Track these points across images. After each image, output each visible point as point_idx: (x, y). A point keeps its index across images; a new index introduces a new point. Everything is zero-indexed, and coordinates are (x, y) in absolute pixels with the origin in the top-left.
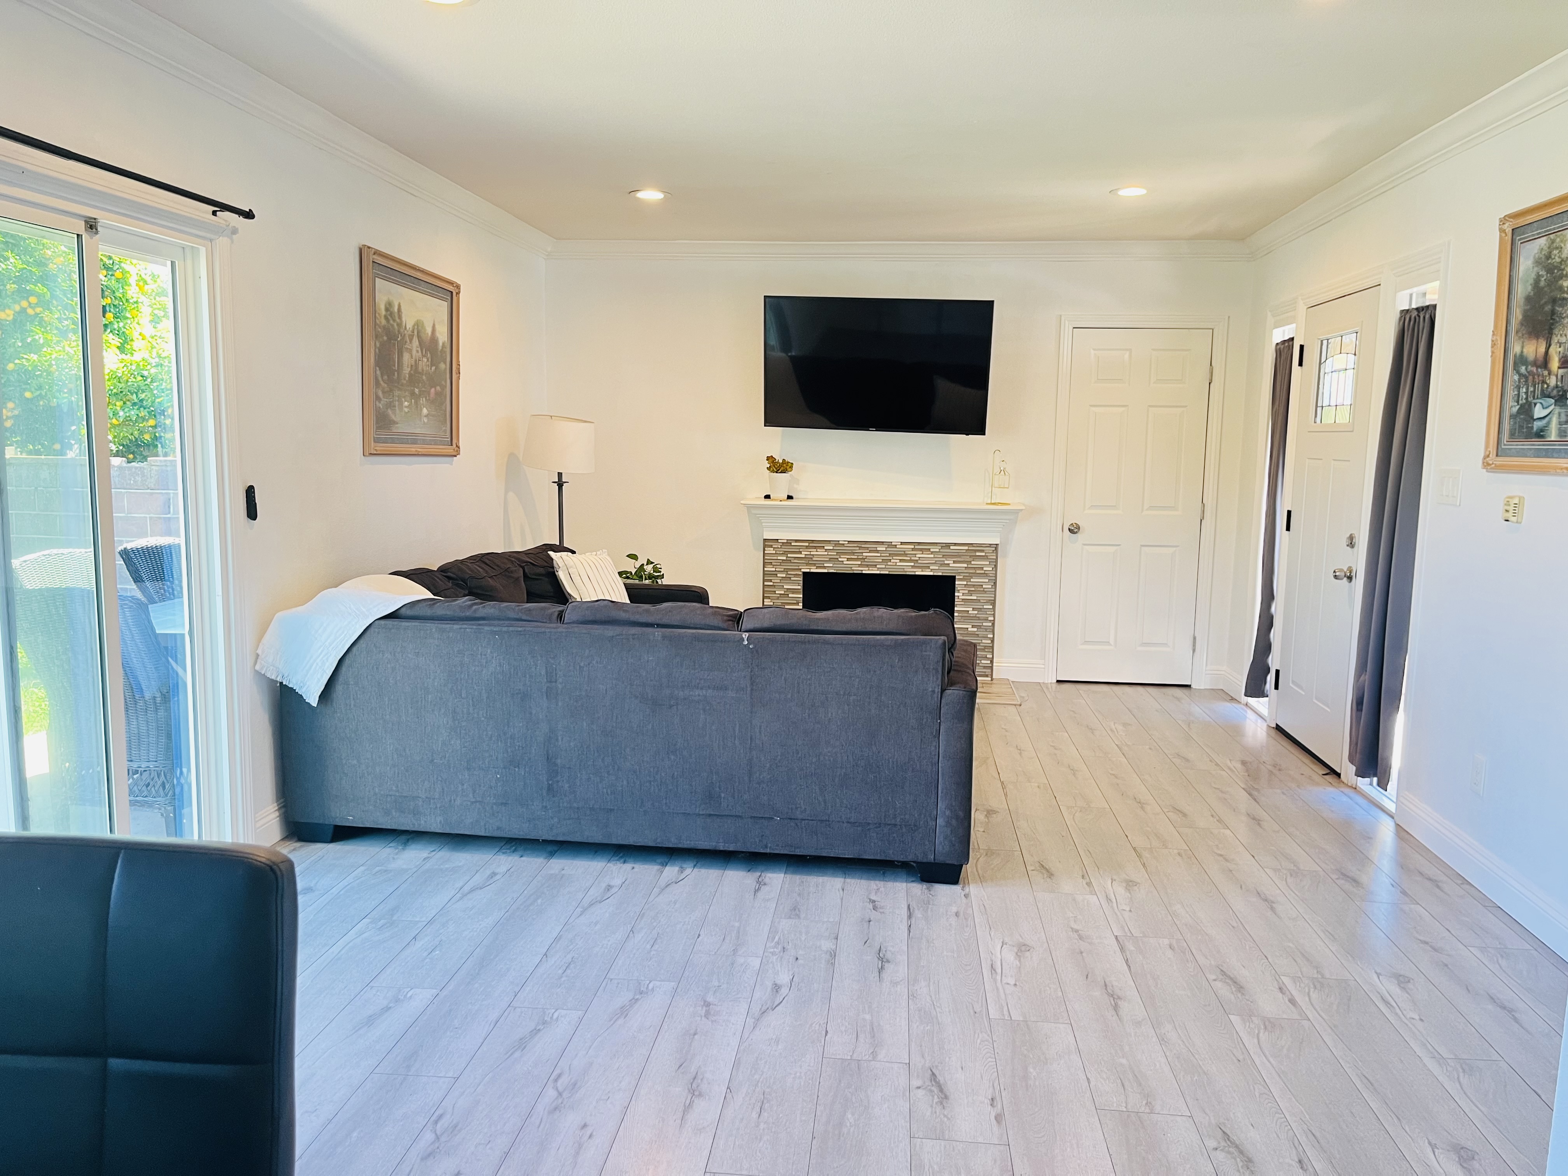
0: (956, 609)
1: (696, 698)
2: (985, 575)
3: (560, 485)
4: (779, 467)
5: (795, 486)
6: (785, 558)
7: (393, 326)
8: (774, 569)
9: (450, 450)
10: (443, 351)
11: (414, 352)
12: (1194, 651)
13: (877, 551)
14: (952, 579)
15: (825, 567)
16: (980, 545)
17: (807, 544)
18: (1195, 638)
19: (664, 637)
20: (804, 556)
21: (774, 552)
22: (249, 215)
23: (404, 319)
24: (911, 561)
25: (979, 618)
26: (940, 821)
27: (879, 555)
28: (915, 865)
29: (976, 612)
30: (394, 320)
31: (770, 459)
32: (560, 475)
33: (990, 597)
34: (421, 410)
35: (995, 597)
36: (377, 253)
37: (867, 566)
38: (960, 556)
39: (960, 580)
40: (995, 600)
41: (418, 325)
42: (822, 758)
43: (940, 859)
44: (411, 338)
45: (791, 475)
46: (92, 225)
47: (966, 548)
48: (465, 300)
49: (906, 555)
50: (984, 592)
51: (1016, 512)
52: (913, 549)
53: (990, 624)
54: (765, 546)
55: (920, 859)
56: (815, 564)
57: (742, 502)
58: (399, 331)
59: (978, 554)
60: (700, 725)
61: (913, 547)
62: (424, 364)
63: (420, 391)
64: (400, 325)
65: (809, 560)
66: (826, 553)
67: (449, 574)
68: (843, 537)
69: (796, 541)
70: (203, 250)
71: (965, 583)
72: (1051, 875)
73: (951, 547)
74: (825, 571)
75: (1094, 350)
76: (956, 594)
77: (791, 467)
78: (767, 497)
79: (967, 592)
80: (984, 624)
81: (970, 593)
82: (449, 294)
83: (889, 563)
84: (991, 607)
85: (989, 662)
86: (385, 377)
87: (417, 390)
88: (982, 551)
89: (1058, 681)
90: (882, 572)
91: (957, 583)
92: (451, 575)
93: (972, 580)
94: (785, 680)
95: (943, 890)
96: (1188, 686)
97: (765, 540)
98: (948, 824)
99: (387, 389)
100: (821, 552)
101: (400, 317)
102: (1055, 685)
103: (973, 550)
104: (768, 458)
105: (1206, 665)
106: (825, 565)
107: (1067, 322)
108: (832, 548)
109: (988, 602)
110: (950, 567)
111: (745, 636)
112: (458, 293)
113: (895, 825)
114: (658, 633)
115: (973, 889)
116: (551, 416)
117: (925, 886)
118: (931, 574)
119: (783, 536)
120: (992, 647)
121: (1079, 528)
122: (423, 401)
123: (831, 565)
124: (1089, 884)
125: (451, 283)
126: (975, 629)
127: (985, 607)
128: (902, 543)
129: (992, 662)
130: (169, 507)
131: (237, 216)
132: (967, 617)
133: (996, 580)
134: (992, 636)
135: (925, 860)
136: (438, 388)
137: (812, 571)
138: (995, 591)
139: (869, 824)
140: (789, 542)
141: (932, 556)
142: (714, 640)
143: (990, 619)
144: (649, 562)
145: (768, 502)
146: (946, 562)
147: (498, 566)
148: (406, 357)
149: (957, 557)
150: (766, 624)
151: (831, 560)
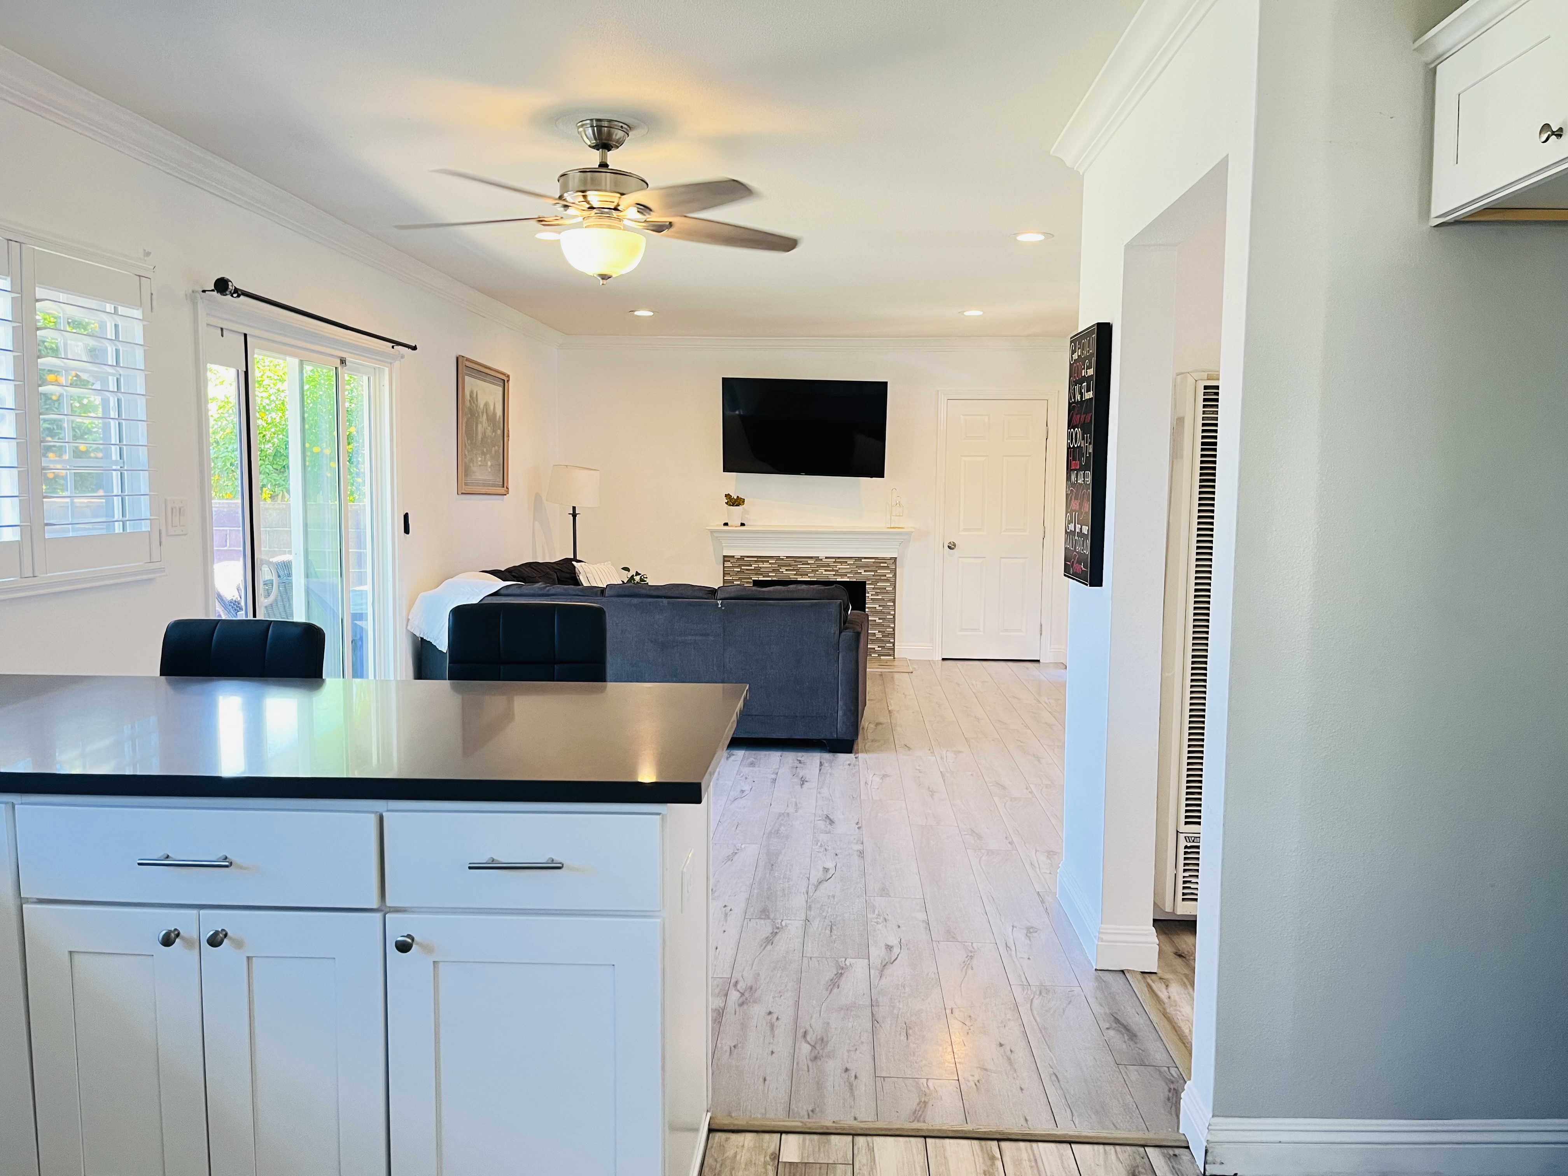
0: (867, 606)
1: (689, 642)
2: (887, 580)
3: (574, 515)
4: (734, 502)
5: (746, 516)
6: (739, 570)
7: (473, 407)
8: (731, 578)
9: (503, 491)
10: (499, 422)
11: (484, 423)
12: (1041, 634)
13: (809, 564)
14: (863, 584)
15: (769, 576)
16: (883, 559)
17: (756, 559)
18: (1041, 625)
19: (669, 603)
20: (753, 568)
21: (731, 565)
22: (415, 348)
23: (479, 401)
24: (833, 570)
25: (884, 613)
26: (840, 713)
27: (809, 566)
28: (825, 741)
29: (882, 608)
30: (474, 403)
31: (728, 496)
32: (574, 508)
33: (891, 596)
34: (487, 463)
35: (895, 597)
36: (468, 360)
37: (801, 575)
38: (868, 567)
39: (869, 584)
40: (895, 599)
41: (486, 405)
42: (767, 676)
43: (840, 736)
44: (483, 413)
45: (743, 508)
46: (343, 361)
47: (873, 560)
48: (512, 385)
49: (829, 566)
50: (887, 593)
51: (910, 533)
52: (834, 562)
53: (892, 617)
54: (724, 561)
55: (829, 737)
56: (761, 574)
57: (707, 528)
58: (476, 410)
59: (882, 565)
60: (692, 659)
61: (834, 560)
62: (489, 432)
63: (487, 450)
64: (477, 406)
65: (757, 571)
66: (770, 566)
67: (513, 574)
68: (782, 554)
69: (748, 557)
70: (387, 370)
71: (873, 586)
72: (909, 748)
73: (863, 560)
74: (770, 579)
75: (963, 415)
76: (867, 595)
77: (744, 502)
78: (726, 524)
79: (874, 593)
80: (888, 617)
81: (877, 594)
82: (502, 381)
83: (817, 573)
84: (892, 604)
85: (892, 645)
86: (469, 442)
87: (485, 450)
88: (885, 563)
89: (944, 659)
90: (812, 579)
91: (867, 586)
92: (515, 574)
93: (878, 584)
94: (745, 628)
95: (842, 757)
96: (1038, 661)
97: (724, 556)
98: (845, 714)
99: (470, 449)
100: (766, 565)
101: (477, 400)
102: (941, 661)
103: (878, 563)
104: (726, 495)
105: (1050, 646)
106: (770, 574)
107: (943, 395)
108: (774, 562)
109: (889, 601)
110: (864, 574)
111: (719, 602)
112: (508, 381)
113: (813, 717)
114: (665, 601)
115: (861, 756)
116: (567, 466)
117: (831, 754)
118: (848, 580)
119: (738, 554)
120: (894, 634)
121: (955, 545)
122: (488, 456)
123: (774, 575)
124: (933, 752)
125: (504, 374)
126: (881, 621)
127: (888, 604)
128: (826, 558)
129: (894, 645)
130: (226, 541)
131: (407, 349)
132: (875, 612)
133: (895, 584)
134: (893, 626)
135: (831, 738)
136: (496, 447)
137: (760, 579)
138: (895, 592)
139: (797, 716)
140: (742, 558)
141: (848, 567)
142: (700, 604)
143: (891, 613)
144: (637, 574)
145: (726, 528)
146: (859, 571)
147: (541, 570)
148: (480, 426)
149: (866, 567)
150: (732, 595)
151: (774, 571)
